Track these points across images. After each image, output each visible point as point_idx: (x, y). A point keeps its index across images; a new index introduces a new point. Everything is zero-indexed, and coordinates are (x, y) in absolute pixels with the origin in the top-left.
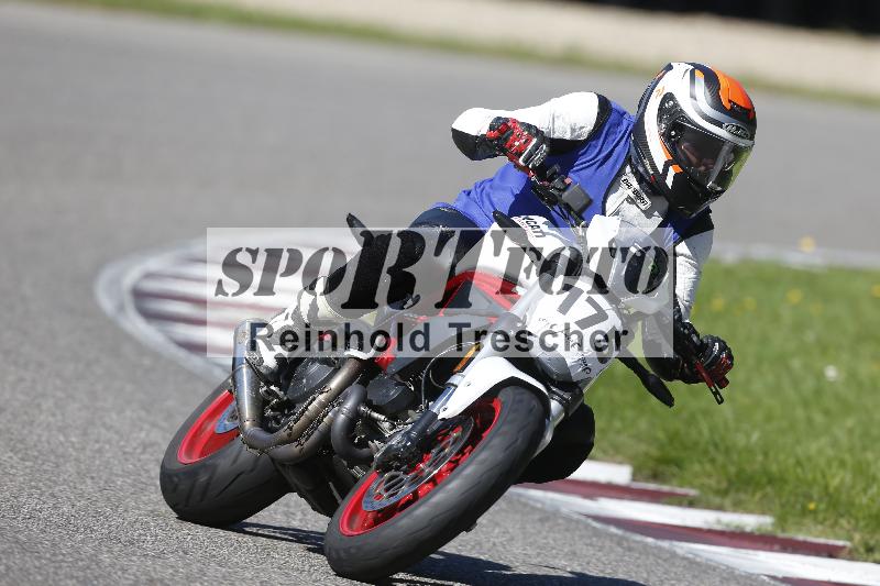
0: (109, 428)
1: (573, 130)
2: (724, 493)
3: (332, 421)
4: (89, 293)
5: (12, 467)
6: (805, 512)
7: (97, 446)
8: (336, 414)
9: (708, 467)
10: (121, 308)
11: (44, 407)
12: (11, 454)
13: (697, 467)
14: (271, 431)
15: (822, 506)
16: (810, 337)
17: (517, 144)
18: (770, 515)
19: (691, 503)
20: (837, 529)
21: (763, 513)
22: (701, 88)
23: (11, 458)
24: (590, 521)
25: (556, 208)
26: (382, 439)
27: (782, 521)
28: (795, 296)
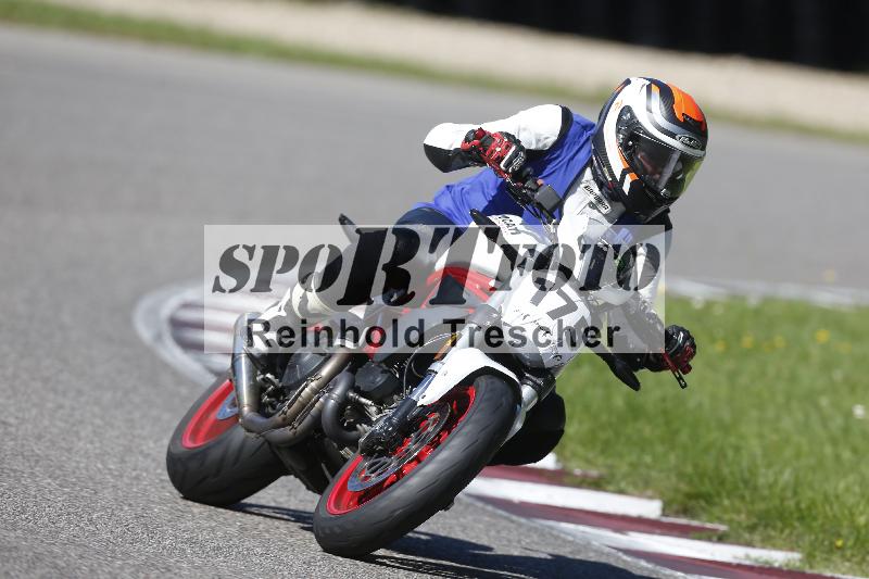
0: (147, 456)
1: (538, 141)
2: (752, 529)
3: (324, 405)
4: (128, 321)
5: (50, 492)
6: (832, 549)
7: (134, 474)
8: (326, 400)
9: (738, 503)
10: (158, 337)
11: (83, 434)
12: (49, 481)
13: (726, 502)
14: (268, 416)
15: (850, 543)
16: (838, 375)
17: (498, 149)
18: (798, 552)
19: (721, 539)
20: (864, 566)
21: (792, 550)
22: (656, 102)
23: (49, 484)
24: (620, 554)
25: (530, 207)
26: (369, 422)
27: (810, 558)
28: (823, 336)
